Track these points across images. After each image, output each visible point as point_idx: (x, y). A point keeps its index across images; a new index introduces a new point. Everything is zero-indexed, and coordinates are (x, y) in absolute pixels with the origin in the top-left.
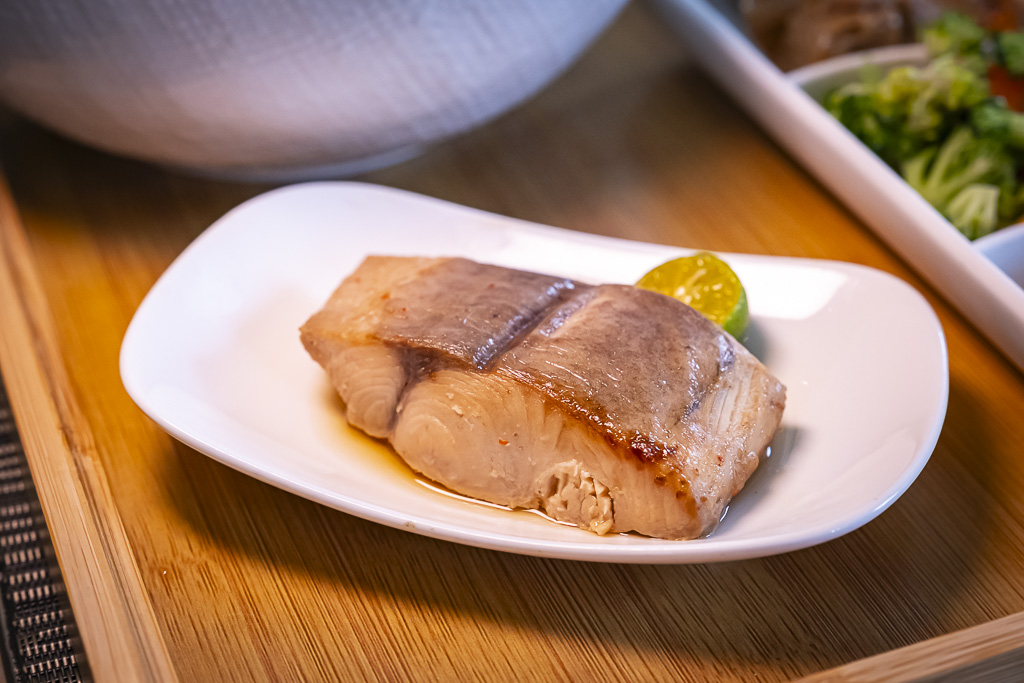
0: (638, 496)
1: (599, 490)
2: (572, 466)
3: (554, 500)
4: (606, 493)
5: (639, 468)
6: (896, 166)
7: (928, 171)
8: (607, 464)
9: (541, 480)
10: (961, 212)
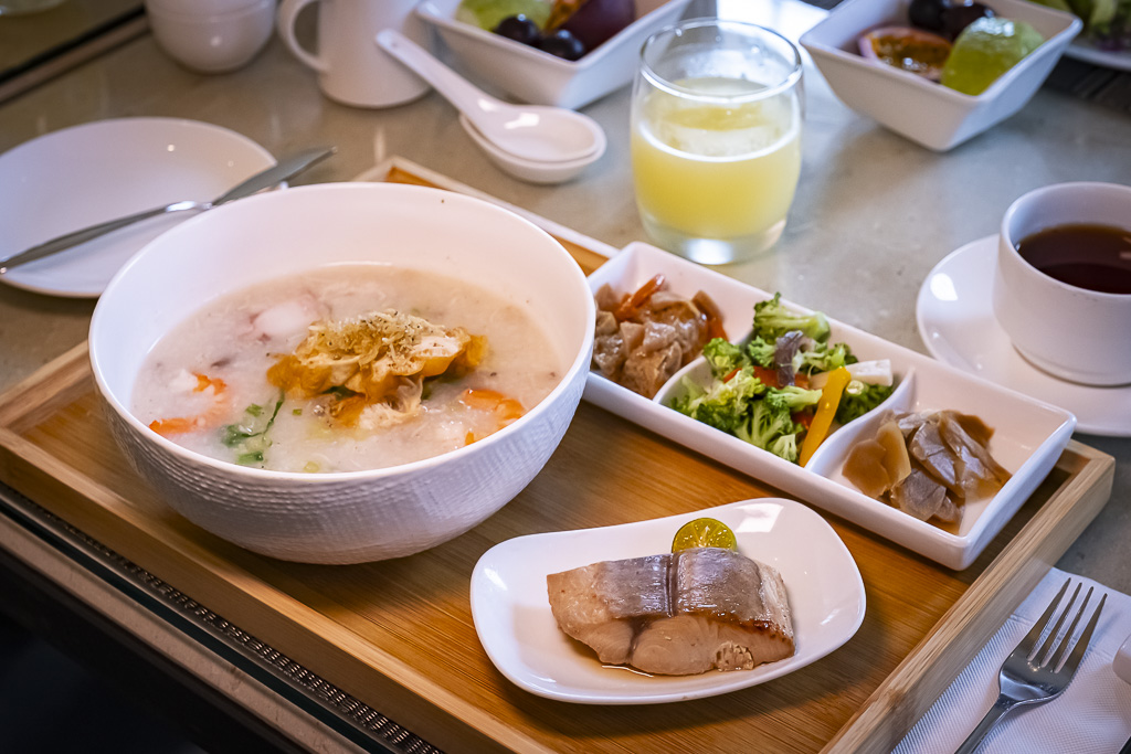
0: (763, 646)
1: (744, 650)
2: (729, 644)
3: (722, 662)
4: (747, 650)
5: (762, 634)
6: (731, 432)
7: (750, 431)
8: (745, 638)
9: (714, 654)
10: (781, 450)
